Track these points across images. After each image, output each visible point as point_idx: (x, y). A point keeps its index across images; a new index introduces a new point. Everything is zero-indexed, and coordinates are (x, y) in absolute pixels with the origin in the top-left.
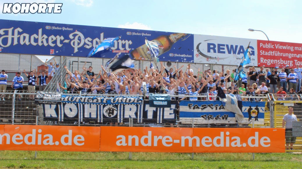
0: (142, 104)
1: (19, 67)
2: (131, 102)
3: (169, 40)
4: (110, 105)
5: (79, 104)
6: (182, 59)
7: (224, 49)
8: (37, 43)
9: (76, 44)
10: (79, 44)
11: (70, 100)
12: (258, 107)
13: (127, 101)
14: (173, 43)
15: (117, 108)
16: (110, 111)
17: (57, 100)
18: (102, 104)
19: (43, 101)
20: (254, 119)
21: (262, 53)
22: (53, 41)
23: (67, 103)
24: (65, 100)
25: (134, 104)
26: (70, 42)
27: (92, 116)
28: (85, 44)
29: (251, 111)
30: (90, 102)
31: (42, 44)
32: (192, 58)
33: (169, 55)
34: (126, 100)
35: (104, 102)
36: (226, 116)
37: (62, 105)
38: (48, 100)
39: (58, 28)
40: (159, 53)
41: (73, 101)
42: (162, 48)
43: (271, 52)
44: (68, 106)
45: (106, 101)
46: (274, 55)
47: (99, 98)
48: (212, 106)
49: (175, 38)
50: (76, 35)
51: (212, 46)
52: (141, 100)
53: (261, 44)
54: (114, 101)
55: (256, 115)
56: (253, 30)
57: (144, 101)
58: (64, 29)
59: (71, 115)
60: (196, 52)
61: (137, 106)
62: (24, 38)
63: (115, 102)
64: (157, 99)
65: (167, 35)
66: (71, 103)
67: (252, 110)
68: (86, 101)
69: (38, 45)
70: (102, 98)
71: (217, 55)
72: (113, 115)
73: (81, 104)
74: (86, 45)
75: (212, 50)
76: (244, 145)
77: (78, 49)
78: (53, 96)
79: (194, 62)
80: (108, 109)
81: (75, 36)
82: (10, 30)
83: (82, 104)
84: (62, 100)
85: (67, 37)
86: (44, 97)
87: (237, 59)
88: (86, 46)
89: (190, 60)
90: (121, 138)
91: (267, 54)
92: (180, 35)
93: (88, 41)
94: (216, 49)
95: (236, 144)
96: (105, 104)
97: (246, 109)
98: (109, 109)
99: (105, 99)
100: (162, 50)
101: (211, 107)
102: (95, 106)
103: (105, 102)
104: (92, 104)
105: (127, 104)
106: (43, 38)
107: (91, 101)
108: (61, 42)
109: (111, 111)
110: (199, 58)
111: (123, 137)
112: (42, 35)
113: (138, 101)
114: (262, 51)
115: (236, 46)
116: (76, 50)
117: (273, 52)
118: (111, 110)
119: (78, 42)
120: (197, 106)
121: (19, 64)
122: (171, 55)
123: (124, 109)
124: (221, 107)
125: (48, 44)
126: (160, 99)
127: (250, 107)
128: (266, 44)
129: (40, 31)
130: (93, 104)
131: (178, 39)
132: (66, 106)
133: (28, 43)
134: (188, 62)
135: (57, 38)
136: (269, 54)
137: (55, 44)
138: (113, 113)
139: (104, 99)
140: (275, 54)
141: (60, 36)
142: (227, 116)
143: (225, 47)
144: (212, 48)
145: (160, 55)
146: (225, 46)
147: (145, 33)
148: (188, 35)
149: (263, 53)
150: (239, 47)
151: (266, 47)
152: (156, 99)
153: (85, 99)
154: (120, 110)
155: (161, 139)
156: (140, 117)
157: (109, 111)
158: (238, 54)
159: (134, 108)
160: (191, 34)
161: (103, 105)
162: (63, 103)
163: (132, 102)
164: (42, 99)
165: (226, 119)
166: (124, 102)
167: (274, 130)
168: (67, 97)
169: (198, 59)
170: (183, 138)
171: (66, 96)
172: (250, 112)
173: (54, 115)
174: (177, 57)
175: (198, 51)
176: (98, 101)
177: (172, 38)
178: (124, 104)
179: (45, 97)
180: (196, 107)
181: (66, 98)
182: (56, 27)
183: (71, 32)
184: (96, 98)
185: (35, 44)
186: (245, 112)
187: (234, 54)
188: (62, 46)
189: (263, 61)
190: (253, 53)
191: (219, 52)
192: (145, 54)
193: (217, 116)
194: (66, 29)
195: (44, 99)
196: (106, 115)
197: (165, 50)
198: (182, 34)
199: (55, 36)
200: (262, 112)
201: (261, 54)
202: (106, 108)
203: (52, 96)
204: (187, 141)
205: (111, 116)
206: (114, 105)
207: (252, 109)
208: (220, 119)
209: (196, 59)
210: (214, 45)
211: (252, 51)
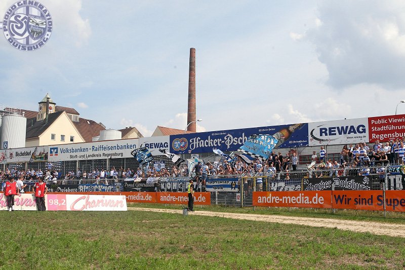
3: (289, 131)
6: (299, 144)
7: (335, 131)
8: (208, 145)
9: (228, 143)
10: (230, 143)
12: (235, 181)
14: (292, 132)
16: (181, 186)
20: (234, 188)
21: (374, 129)
26: (225, 142)
28: (234, 142)
31: (210, 145)
33: (289, 143)
35: (179, 181)
40: (281, 142)
43: (384, 127)
46: (387, 130)
49: (293, 128)
50: (228, 137)
51: (324, 131)
53: (373, 121)
59: (169, 188)
60: (310, 137)
62: (202, 142)
65: (286, 127)
71: (328, 137)
75: (324, 134)
79: (309, 146)
82: (195, 139)
85: (223, 139)
87: (347, 138)
88: (234, 144)
89: (306, 144)
91: (379, 129)
92: (297, 125)
93: (235, 140)
94: (328, 132)
97: (230, 183)
100: (283, 139)
106: (211, 141)
108: (220, 142)
110: (313, 141)
114: (374, 127)
115: (347, 127)
116: (229, 147)
117: (386, 126)
119: (230, 141)
125: (213, 145)
127: (232, 181)
128: (379, 120)
129: (209, 137)
131: (296, 129)
132: (167, 184)
133: (203, 146)
134: (304, 146)
135: (218, 141)
136: (382, 129)
137: (217, 144)
140: (388, 128)
141: (219, 139)
143: (336, 130)
146: (336, 128)
147: (271, 128)
148: (303, 124)
150: (349, 128)
151: (379, 123)
158: (348, 134)
160: (306, 123)
162: (166, 182)
169: (312, 143)
173: (164, 188)
174: (295, 143)
175: (312, 136)
177: (291, 128)
178: (186, 182)
182: (217, 133)
183: (226, 135)
187: (344, 134)
189: (376, 137)
190: (364, 131)
191: (330, 134)
194: (222, 134)
197: (285, 139)
198: (299, 124)
199: (217, 139)
201: (372, 131)
208: (220, 189)
209: (310, 143)
210: (326, 129)
211: (362, 129)
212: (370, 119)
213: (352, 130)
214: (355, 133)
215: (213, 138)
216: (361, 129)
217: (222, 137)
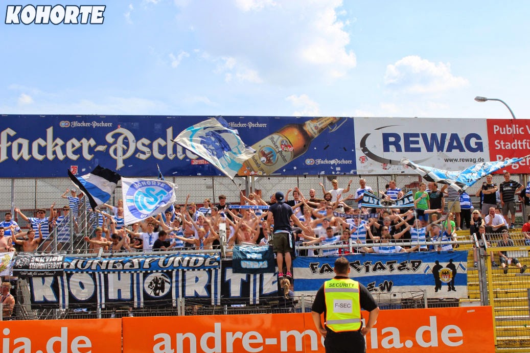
0: (219, 268)
1: (13, 203)
2: (198, 265)
3: (304, 133)
4: (157, 271)
5: (96, 273)
6: (332, 168)
7: (417, 142)
8: (45, 156)
9: (120, 152)
10: (125, 152)
11: (79, 266)
12: (453, 263)
13: (191, 265)
14: (312, 137)
15: (171, 277)
16: (156, 286)
17: (56, 268)
18: (141, 272)
19: (29, 272)
20: (447, 287)
22: (75, 148)
23: (74, 272)
24: (71, 267)
25: (204, 270)
26: (108, 150)
27: (122, 297)
28: (137, 150)
29: (440, 271)
30: (118, 268)
31: (55, 156)
32: (354, 166)
33: (305, 163)
34: (189, 261)
35: (144, 267)
36: (389, 284)
37: (65, 277)
38: (38, 269)
39: (83, 124)
40: (285, 160)
41: (86, 268)
42: (291, 149)
43: (518, 142)
44: (76, 278)
45: (149, 264)
46: (524, 148)
47: (135, 261)
48: (359, 264)
49: (316, 127)
50: (120, 134)
51: (392, 139)
52: (216, 260)
53: (496, 128)
54: (166, 263)
55: (451, 279)
56: (484, 100)
57: (222, 261)
58: (95, 124)
59: (83, 295)
60: (359, 153)
61: (210, 272)
62: (20, 146)
63: (167, 266)
64: (249, 256)
65: (299, 123)
66: (82, 272)
67: (441, 269)
68: (110, 267)
69: (46, 158)
70: (141, 260)
71: (404, 155)
72: (163, 292)
73: (101, 273)
74: (139, 153)
75: (392, 148)
76: (409, 344)
77: (125, 161)
78: (47, 261)
79: (358, 173)
80: (153, 280)
81: (116, 136)
83: (103, 273)
84: (65, 267)
85: (101, 141)
86: (30, 264)
87: (446, 160)
88: (139, 156)
89: (349, 169)
90: (162, 340)
91: (509, 146)
92: (325, 121)
93: (144, 145)
94: (402, 143)
95: (391, 342)
96: (146, 272)
97: (428, 267)
98: (156, 281)
99: (148, 260)
100: (289, 153)
101: (356, 268)
102: (128, 275)
103: (146, 266)
104: (122, 272)
105: (191, 270)
106: (56, 145)
107: (120, 267)
108: (91, 150)
109: (158, 285)
110: (366, 163)
111: (167, 337)
112: (54, 139)
113: (212, 264)
114: (498, 141)
115: (444, 136)
116: (120, 165)
117: (522, 141)
118: (160, 282)
119: (123, 149)
120: (327, 266)
121: (12, 197)
122: (309, 162)
123: (184, 280)
124: (377, 267)
125: (65, 156)
126: (254, 256)
127: (437, 262)
128: (507, 126)
129: (50, 131)
130: (125, 272)
131: (322, 129)
132: (72, 279)
133: (26, 157)
134: (345, 174)
135: (82, 144)
136: (514, 146)
137: (79, 156)
138: (162, 289)
139: (145, 261)
140: (526, 145)
141: (88, 140)
142: (391, 284)
143: (420, 139)
144: (392, 143)
145: (287, 163)
146: (420, 136)
147: (254, 122)
148: (342, 119)
149: (501, 145)
150: (448, 137)
151: (508, 133)
152: (246, 256)
153: (108, 263)
154: (177, 281)
155: (241, 338)
156: (216, 294)
157: (154, 285)
158: (447, 151)
159: (203, 276)
160: (348, 118)
161: (144, 273)
162: (66, 272)
163: (201, 264)
164: (27, 267)
165: (389, 290)
166: (186, 266)
167: (468, 311)
168: (75, 262)
169: (364, 167)
170: (284, 335)
171: (72, 259)
172: (438, 273)
173: (51, 297)
174: (321, 165)
175: (365, 149)
176: (133, 267)
177: (310, 127)
178: (185, 270)
179: (33, 264)
180: (326, 268)
181: (72, 264)
182: (80, 122)
183: (110, 129)
184: (129, 261)
185: (40, 158)
186: (426, 274)
187: (438, 151)
188: (93, 159)
190: (480, 147)
191: (408, 149)
192: (257, 164)
193: (369, 285)
194: (98, 125)
195: (30, 267)
196: (150, 292)
197: (296, 154)
198: (330, 118)
199: (79, 140)
200: (462, 273)
201: (497, 148)
202: (150, 279)
203: (45, 260)
204: (291, 340)
205: (159, 293)
206: (165, 271)
207: (441, 267)
208: (376, 290)
209: (360, 167)
210: (397, 136)
211: (476, 144)
212: (491, 123)
213: (455, 143)
214: (462, 150)
215: (64, 134)
216: (473, 142)
217: (99, 135)
